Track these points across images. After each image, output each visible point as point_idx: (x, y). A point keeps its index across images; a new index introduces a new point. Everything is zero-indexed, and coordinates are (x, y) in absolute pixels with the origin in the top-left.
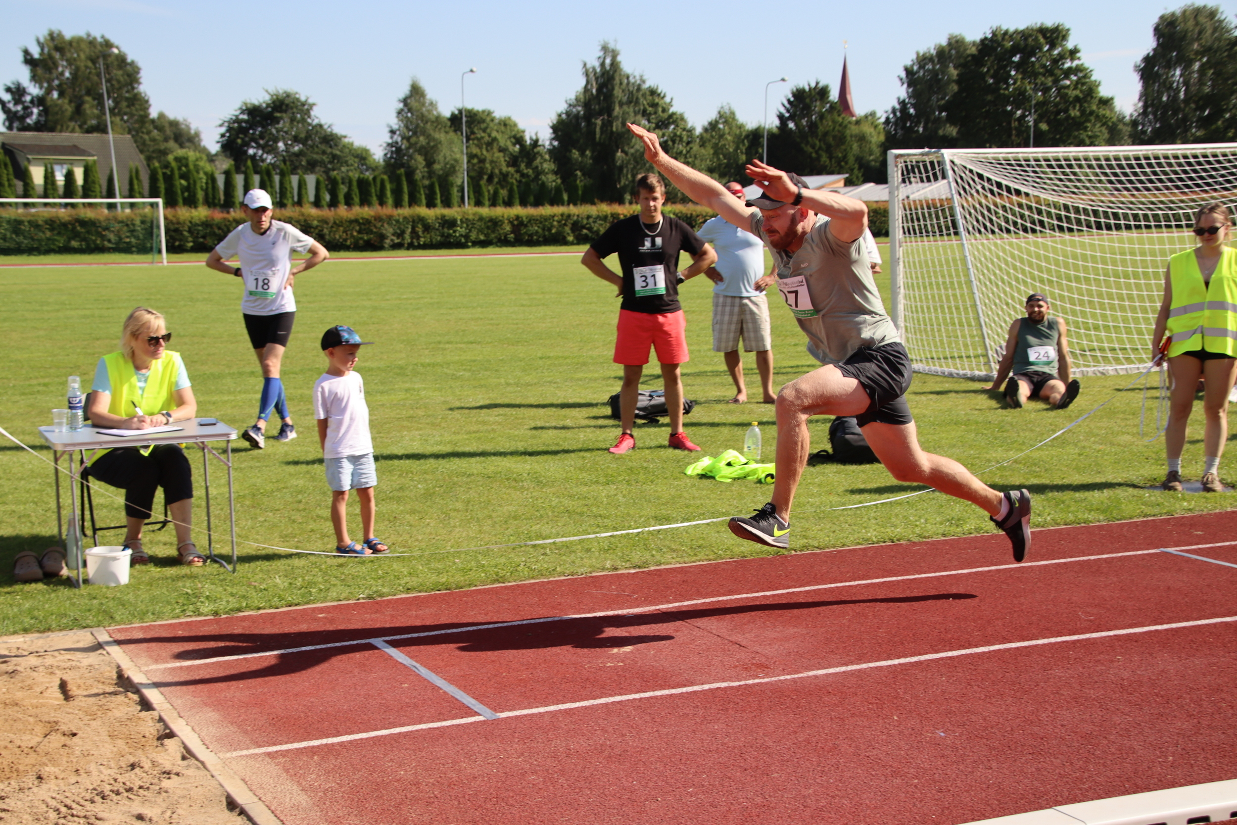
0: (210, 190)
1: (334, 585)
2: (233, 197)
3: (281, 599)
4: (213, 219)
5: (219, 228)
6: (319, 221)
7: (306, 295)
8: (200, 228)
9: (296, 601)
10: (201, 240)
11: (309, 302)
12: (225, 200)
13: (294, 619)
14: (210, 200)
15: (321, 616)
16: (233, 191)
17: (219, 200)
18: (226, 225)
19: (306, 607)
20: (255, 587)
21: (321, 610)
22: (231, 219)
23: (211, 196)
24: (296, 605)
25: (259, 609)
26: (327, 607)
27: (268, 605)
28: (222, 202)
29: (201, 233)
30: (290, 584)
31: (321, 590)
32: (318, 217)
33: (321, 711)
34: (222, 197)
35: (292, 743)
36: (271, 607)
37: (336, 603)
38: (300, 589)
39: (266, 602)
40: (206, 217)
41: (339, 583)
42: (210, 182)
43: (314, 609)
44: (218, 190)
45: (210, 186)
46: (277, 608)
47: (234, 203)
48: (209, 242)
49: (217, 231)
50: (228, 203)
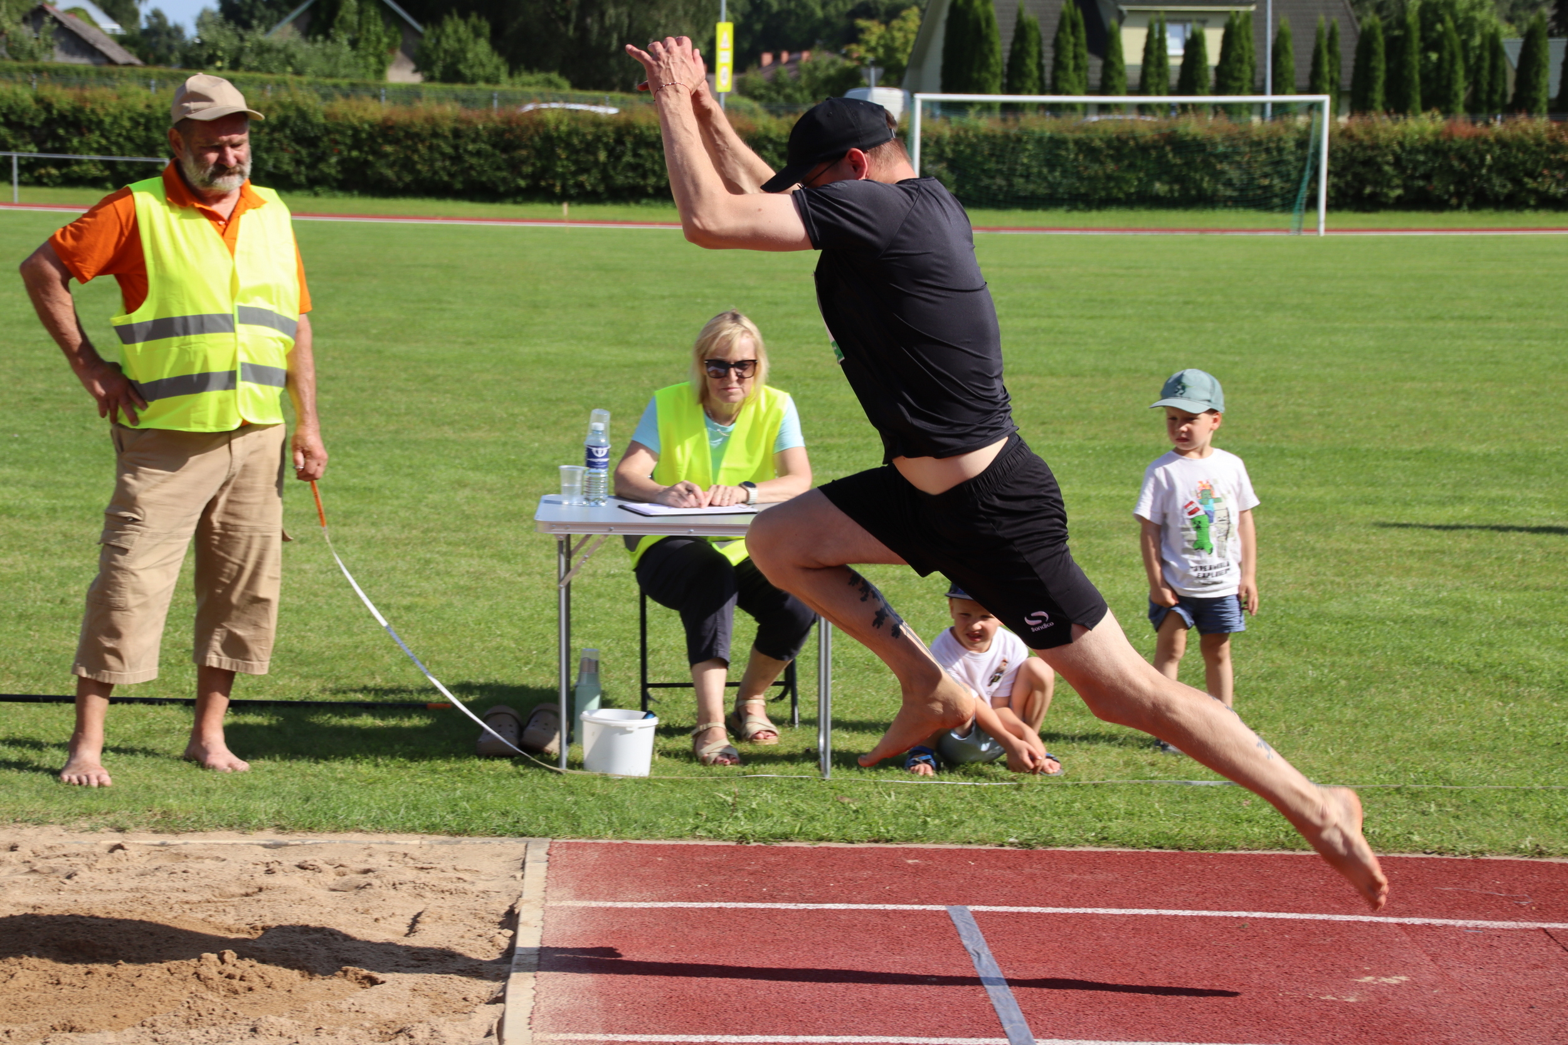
0: (1485, 73)
2: (1535, 88)
4: (1451, 138)
5: (1462, 158)
8: (1421, 158)
12: (1515, 96)
14: (1484, 97)
16: (1537, 74)
17: (1504, 95)
18: (1477, 151)
22: (1491, 139)
23: (1485, 87)
28: (1509, 100)
29: (1421, 170)
34: (1511, 89)
40: (1436, 134)
42: (1487, 55)
44: (1504, 72)
45: (1486, 64)
47: (1535, 101)
48: (1437, 186)
49: (1456, 163)
50: (1524, 102)
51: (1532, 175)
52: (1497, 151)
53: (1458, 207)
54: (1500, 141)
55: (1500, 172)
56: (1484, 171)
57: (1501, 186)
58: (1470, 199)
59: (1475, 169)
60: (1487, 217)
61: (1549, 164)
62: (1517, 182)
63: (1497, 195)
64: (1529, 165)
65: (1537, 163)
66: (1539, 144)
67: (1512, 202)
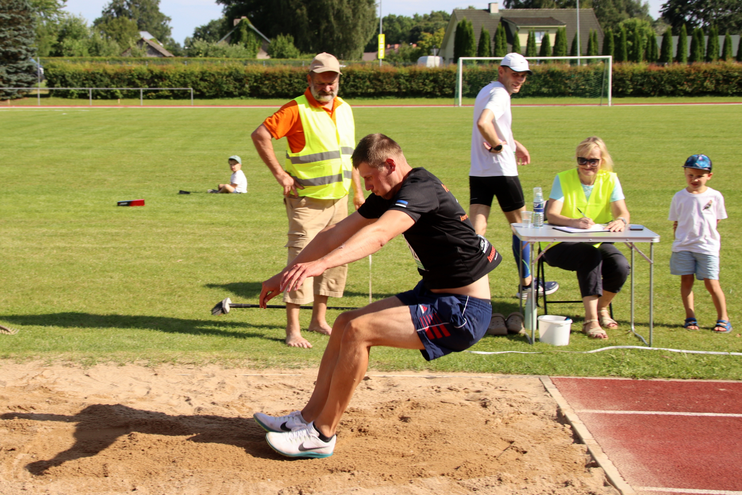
0: (650, 48)
1: (735, 367)
2: (668, 53)
3: (688, 372)
4: (650, 71)
5: (655, 78)
6: (739, 73)
7: (723, 132)
8: (639, 78)
9: (701, 375)
10: (639, 87)
11: (726, 137)
12: (661, 56)
13: (699, 389)
14: (649, 57)
15: (721, 390)
16: (669, 49)
17: (657, 56)
18: (660, 76)
19: (709, 381)
20: (667, 360)
21: (723, 385)
22: (665, 71)
23: (650, 53)
24: (701, 378)
25: (669, 377)
26: (729, 384)
27: (677, 375)
28: (659, 58)
29: (640, 82)
30: (696, 361)
31: (723, 369)
32: (739, 69)
33: (720, 467)
34: (659, 54)
35: (694, 488)
36: (679, 377)
37: (735, 382)
38: (704, 366)
39: (675, 372)
40: (645, 70)
41: (739, 365)
42: (650, 42)
43: (716, 384)
44: (656, 48)
45: (650, 45)
46: (684, 379)
47: (668, 58)
48: (646, 89)
49: (652, 80)
50: (664, 59)
51: (679, 83)
52: (667, 75)
53: (653, 96)
54: (668, 72)
55: (669, 83)
56: (663, 83)
57: (669, 88)
58: (657, 93)
59: (659, 82)
60: (664, 99)
61: (687, 81)
62: (674, 86)
63: (667, 91)
64: (679, 81)
65: (682, 80)
66: (682, 73)
67: (673, 94)
